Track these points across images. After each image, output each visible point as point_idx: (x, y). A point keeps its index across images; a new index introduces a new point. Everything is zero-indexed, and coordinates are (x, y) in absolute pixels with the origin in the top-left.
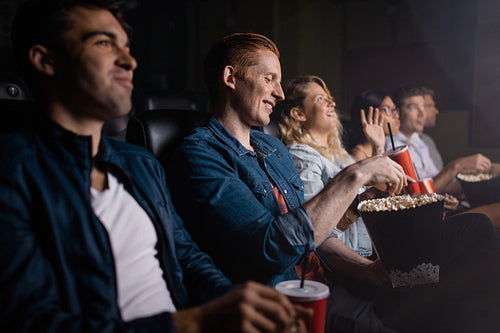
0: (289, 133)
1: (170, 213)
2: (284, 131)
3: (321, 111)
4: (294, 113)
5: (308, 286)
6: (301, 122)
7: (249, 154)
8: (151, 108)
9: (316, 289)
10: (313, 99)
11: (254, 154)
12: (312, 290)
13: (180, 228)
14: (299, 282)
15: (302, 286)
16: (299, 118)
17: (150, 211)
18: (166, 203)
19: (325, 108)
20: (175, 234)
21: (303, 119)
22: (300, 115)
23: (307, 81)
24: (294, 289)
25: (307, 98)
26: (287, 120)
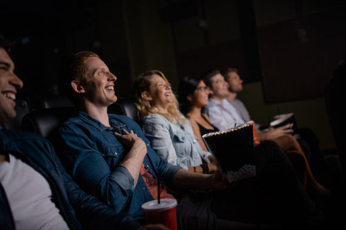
0: (143, 108)
1: (60, 174)
2: (139, 108)
3: (161, 92)
4: (144, 95)
5: (163, 202)
6: (149, 101)
7: (107, 130)
8: (47, 107)
9: (168, 202)
10: (156, 85)
11: (112, 128)
12: (166, 204)
13: (70, 181)
14: (157, 201)
15: (159, 203)
16: (147, 98)
17: (44, 173)
18: (55, 167)
19: (164, 91)
20: (65, 185)
21: (150, 99)
22: (148, 96)
23: (151, 74)
24: (154, 206)
25: (152, 85)
26: (140, 100)
